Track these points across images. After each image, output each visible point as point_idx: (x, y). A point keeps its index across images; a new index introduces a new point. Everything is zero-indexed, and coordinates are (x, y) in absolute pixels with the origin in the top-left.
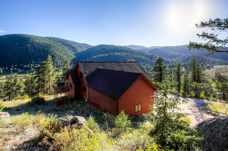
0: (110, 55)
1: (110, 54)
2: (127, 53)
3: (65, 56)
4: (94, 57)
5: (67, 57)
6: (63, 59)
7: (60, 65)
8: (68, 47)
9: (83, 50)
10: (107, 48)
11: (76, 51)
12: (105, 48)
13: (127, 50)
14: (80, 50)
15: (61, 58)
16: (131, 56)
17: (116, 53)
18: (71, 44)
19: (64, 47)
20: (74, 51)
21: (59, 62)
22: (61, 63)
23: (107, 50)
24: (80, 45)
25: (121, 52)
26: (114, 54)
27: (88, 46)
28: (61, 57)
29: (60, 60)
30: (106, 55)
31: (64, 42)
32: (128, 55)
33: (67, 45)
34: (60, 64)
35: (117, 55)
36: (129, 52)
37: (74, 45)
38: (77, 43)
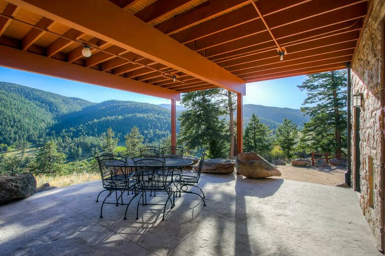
0: (128, 118)
1: (126, 116)
2: (158, 114)
3: (27, 120)
4: (95, 120)
5: (32, 121)
6: (21, 125)
7: (10, 138)
8: (37, 102)
9: (73, 110)
10: (122, 106)
11: (57, 111)
12: (118, 106)
13: (157, 110)
14: (65, 110)
15: (15, 122)
16: (165, 119)
17: (139, 115)
18: (44, 97)
19: (27, 101)
20: (51, 111)
21: (10, 131)
22: (15, 133)
23: (122, 109)
24: (66, 100)
25: (147, 113)
26: (135, 116)
27: (83, 102)
28: (16, 120)
29: (12, 127)
30: (120, 117)
31: (29, 92)
32: (160, 118)
33: (35, 99)
34: (13, 136)
35: (140, 118)
36: (163, 113)
37: (52, 100)
38: (58, 96)
